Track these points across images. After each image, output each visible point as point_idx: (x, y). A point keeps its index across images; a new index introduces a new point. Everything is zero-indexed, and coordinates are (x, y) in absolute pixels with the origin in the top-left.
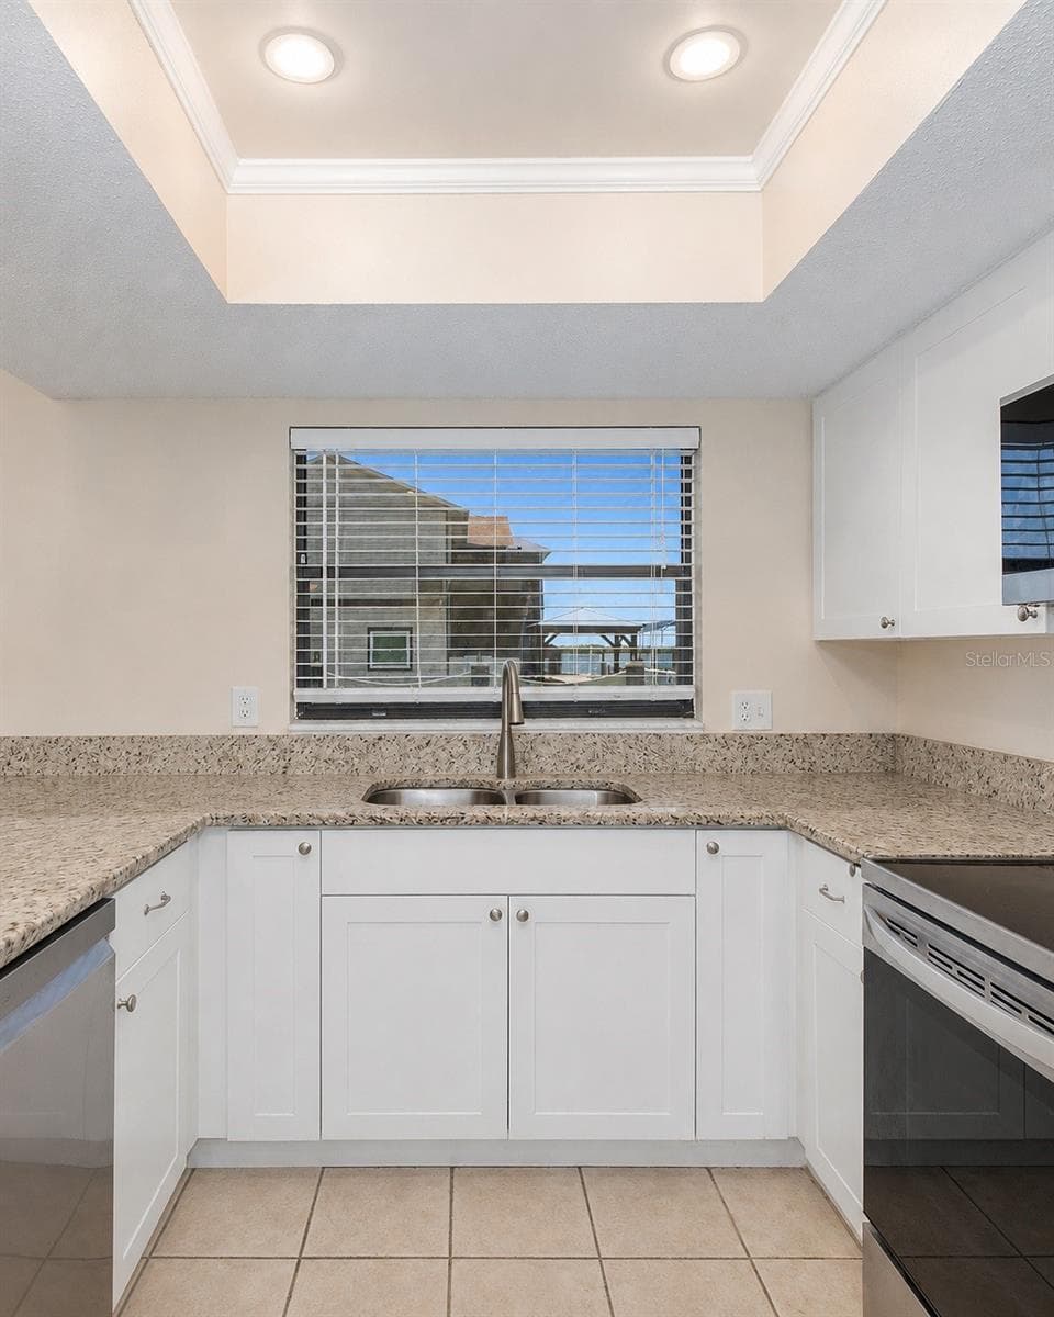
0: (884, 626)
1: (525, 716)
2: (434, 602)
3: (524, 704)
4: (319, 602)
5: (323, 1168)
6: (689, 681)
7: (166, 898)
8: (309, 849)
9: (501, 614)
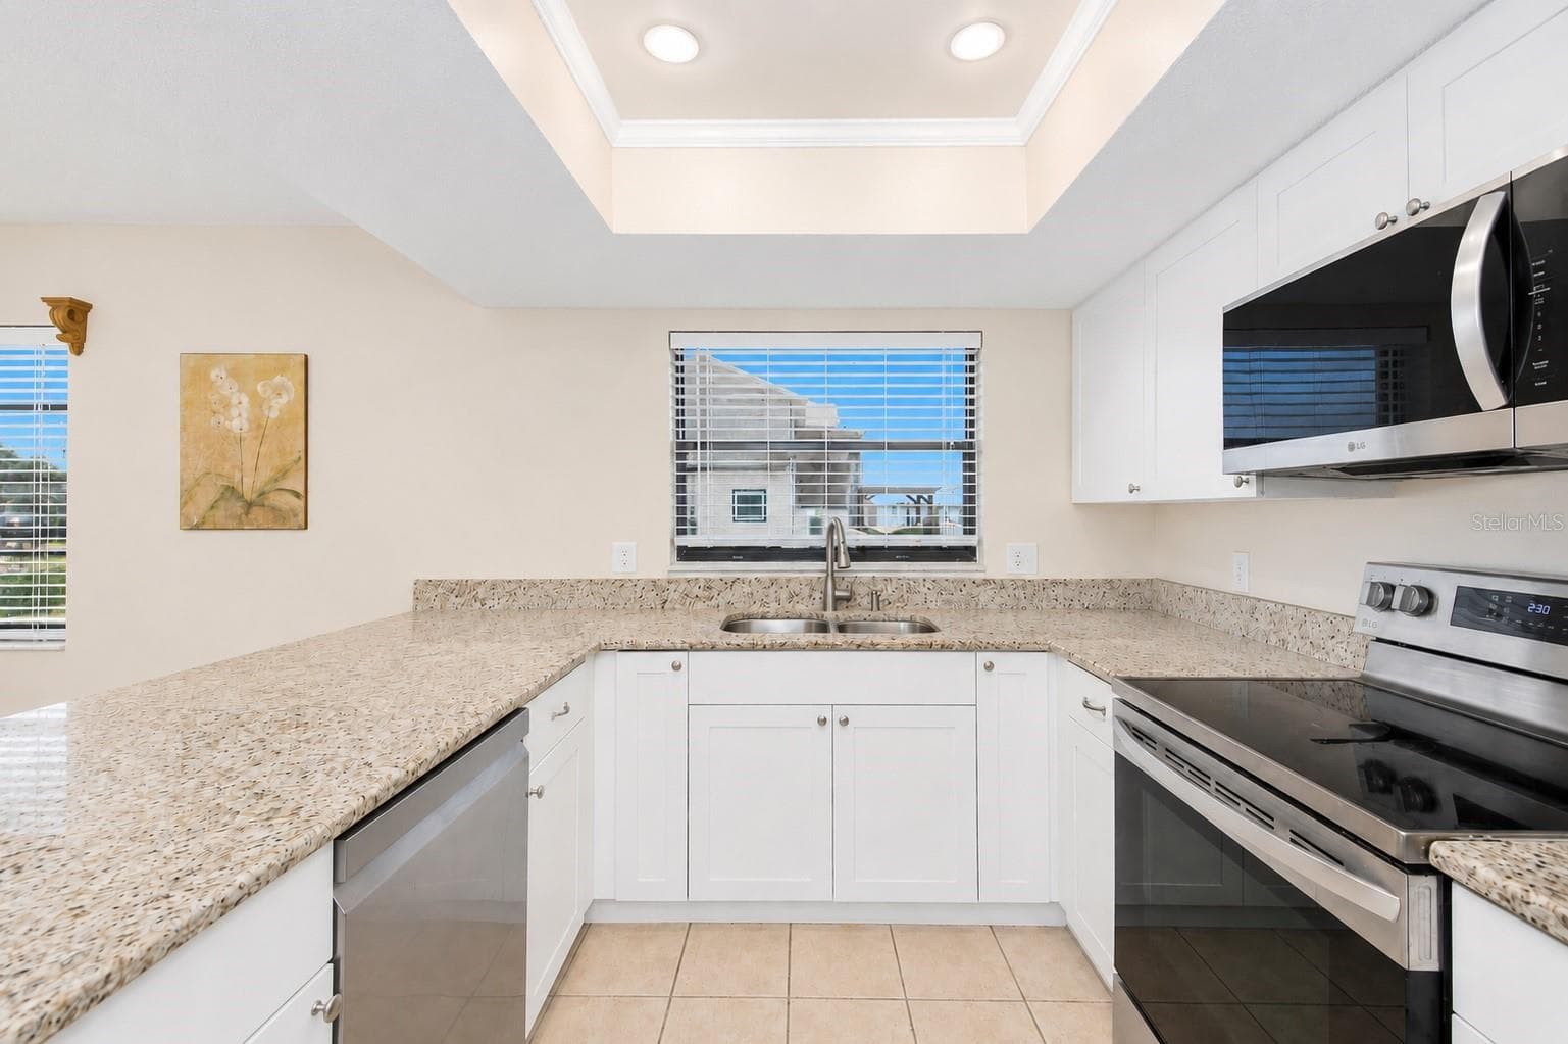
0: (1131, 492)
1: (852, 561)
2: (782, 468)
3: (849, 549)
4: (694, 469)
5: (690, 924)
6: (972, 532)
7: (567, 710)
8: (680, 666)
9: (831, 478)
